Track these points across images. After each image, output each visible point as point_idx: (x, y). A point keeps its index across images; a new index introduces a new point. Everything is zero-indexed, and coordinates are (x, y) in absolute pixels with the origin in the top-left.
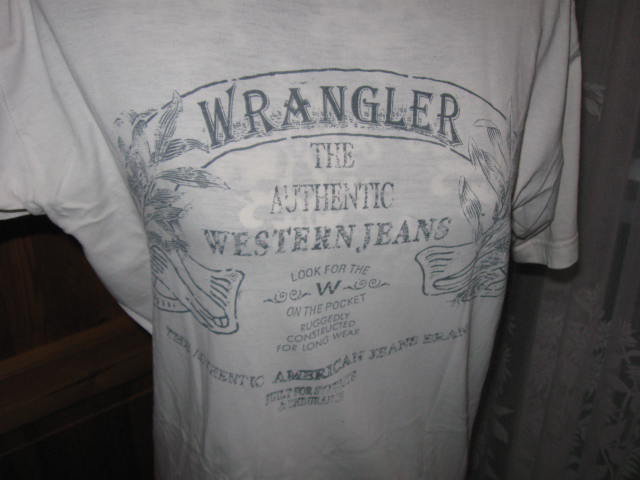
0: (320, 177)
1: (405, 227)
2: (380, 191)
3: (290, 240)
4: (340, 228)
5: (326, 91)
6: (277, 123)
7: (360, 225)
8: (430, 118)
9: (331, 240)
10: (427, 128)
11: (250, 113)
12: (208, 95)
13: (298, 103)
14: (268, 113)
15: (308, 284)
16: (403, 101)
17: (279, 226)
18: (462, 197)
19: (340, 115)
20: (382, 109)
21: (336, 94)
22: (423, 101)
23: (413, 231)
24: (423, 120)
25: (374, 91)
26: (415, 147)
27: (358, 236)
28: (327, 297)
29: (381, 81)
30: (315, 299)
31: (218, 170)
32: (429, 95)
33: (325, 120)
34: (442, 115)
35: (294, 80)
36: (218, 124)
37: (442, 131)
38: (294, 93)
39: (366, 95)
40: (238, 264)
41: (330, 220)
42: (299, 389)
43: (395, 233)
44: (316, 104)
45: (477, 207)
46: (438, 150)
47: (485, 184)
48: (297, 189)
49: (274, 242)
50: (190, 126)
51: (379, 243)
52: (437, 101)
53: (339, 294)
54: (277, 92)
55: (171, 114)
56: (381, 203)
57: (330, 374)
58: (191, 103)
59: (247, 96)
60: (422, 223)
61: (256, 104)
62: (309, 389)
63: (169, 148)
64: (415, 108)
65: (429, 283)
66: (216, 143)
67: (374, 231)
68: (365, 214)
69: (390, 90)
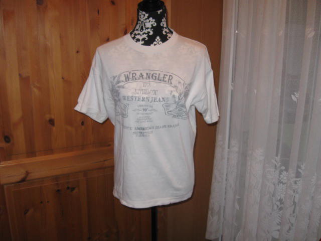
0: (144, 88)
1: (159, 99)
2: (155, 92)
3: (137, 98)
4: (147, 98)
5: (147, 74)
6: (137, 78)
7: (151, 97)
8: (167, 79)
9: (145, 99)
10: (166, 81)
11: (133, 76)
12: (126, 74)
13: (142, 76)
14: (136, 77)
15: (141, 108)
16: (162, 76)
17: (135, 95)
18: (171, 94)
19: (149, 78)
20: (157, 77)
21: (149, 74)
22: (165, 76)
23: (161, 100)
24: (165, 80)
25: (156, 74)
26: (163, 84)
27: (150, 99)
28: (145, 112)
29: (158, 72)
30: (142, 112)
31: (126, 86)
32: (167, 75)
33: (146, 79)
34: (169, 79)
35: (142, 71)
36: (127, 78)
37: (168, 82)
38: (141, 74)
39: (155, 75)
40: (128, 102)
41: (145, 96)
42: (140, 132)
43: (158, 99)
44: (145, 75)
45: (174, 96)
46: (167, 85)
47: (176, 92)
48: (139, 90)
49: (134, 98)
50: (123, 78)
51: (154, 101)
52: (168, 76)
53: (148, 112)
54: (138, 74)
55: (120, 76)
56: (155, 94)
57: (147, 129)
58: (123, 75)
59: (133, 74)
60: (163, 98)
61: (134, 75)
62: (142, 133)
63: (118, 82)
64: (164, 77)
65: (166, 112)
66: (126, 81)
67: (153, 99)
68: (152, 95)
69: (159, 74)
